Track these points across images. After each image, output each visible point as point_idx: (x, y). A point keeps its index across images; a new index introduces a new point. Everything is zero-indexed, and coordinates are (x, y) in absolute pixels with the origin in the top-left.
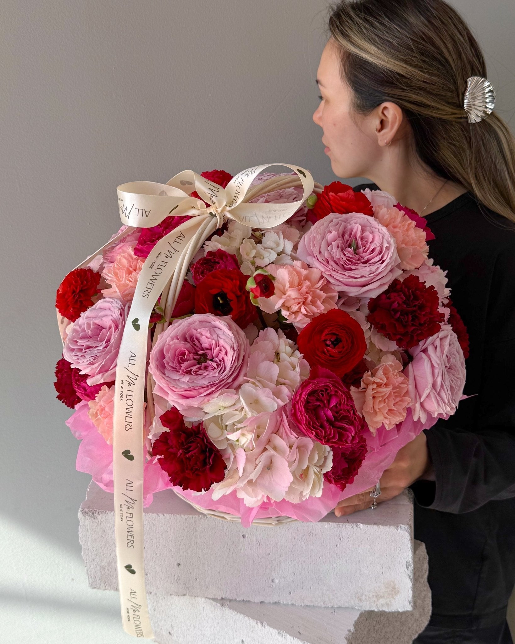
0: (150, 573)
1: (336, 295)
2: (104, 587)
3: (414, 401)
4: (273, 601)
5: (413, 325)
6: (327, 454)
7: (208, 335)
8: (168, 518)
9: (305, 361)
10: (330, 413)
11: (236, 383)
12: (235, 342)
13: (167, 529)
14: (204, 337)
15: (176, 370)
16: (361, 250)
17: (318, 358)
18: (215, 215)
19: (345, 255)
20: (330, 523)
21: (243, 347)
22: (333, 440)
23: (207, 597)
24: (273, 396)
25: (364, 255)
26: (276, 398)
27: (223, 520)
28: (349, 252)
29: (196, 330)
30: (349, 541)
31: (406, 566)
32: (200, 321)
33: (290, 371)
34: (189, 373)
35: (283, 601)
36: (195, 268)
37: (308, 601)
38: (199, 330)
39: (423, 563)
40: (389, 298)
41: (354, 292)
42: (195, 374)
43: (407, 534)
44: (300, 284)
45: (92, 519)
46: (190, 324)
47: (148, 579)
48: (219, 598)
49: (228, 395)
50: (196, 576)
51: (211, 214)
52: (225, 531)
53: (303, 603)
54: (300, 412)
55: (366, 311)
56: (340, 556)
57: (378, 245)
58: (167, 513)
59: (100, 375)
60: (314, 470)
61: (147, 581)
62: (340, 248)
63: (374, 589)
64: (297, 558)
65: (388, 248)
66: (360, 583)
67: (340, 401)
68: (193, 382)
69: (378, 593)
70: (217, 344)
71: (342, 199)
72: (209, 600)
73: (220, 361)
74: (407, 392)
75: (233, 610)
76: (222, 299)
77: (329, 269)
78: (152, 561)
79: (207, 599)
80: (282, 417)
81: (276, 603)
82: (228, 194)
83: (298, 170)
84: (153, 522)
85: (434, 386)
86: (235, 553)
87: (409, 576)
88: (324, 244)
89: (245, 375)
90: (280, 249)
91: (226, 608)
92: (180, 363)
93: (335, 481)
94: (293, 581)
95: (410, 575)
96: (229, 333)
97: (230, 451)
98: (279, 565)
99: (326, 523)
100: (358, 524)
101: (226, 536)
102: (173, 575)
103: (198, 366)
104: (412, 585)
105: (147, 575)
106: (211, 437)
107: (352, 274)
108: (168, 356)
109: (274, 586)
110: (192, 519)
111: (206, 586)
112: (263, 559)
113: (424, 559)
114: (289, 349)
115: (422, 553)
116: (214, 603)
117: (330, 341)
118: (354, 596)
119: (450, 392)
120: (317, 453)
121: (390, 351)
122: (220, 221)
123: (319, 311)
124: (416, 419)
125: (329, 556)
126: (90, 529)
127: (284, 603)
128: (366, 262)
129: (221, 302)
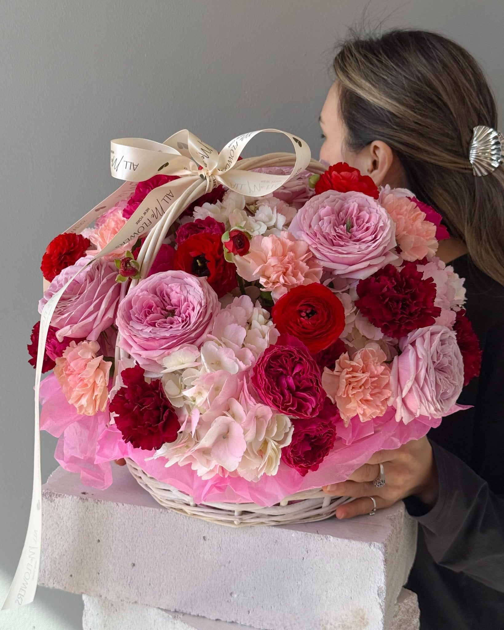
0: (102, 572)
1: (319, 271)
2: (52, 583)
3: (395, 395)
4: (230, 619)
5: (402, 313)
6: (288, 430)
7: (178, 290)
8: (127, 509)
9: (276, 330)
10: (291, 381)
11: (199, 341)
12: (204, 298)
13: (125, 521)
14: (174, 292)
15: (140, 321)
16: (355, 227)
17: (290, 329)
18: (206, 179)
19: (335, 231)
20: (298, 532)
21: (211, 305)
22: (291, 408)
23: (159, 608)
24: (235, 358)
25: (356, 233)
26: (238, 360)
27: (183, 514)
28: (341, 229)
29: (168, 285)
30: (316, 555)
31: (378, 592)
32: (172, 277)
33: (258, 338)
34: (153, 325)
35: (241, 621)
36: (180, 232)
37: (268, 624)
38: (170, 285)
39: (412, 616)
40: (378, 281)
41: (340, 269)
42: (159, 326)
43: (380, 553)
44: (284, 255)
45: (49, 502)
46: (162, 278)
47: (99, 578)
48: (173, 610)
49: (188, 349)
50: (150, 581)
51: (202, 176)
52: (186, 531)
53: (262, 625)
54: (261, 375)
55: (355, 296)
56: (306, 573)
57: (373, 224)
58: (127, 503)
59: (69, 326)
60: (272, 444)
61: (98, 582)
62: (331, 224)
63: (341, 617)
64: (259, 570)
65: (383, 228)
66: (326, 607)
67: (304, 369)
68: (155, 333)
69: (345, 623)
70: (186, 299)
71: (344, 178)
72: (161, 611)
73: (187, 317)
74: (388, 384)
75: (184, 623)
76: (201, 262)
77: (315, 242)
78: (106, 557)
79: (160, 610)
80: (242, 381)
81: (233, 622)
82: (222, 159)
83: (294, 138)
84: (112, 512)
85: (417, 379)
86: (194, 557)
87: (380, 605)
88: (315, 218)
89: (210, 333)
90: (272, 223)
91: (178, 621)
92: (146, 316)
93: (295, 463)
94: (253, 597)
95: (382, 604)
96: (200, 289)
97: (186, 412)
98: (239, 576)
99: (294, 531)
100: (328, 536)
101: (186, 535)
102: (126, 577)
103: (164, 320)
104: (384, 616)
105: (99, 574)
106: (167, 393)
107: (340, 249)
108: (136, 307)
109: (232, 601)
110: (151, 512)
111: (159, 594)
112: (223, 568)
113: (415, 612)
114: (261, 318)
115: (412, 605)
116: (166, 615)
117: (306, 312)
118: (318, 623)
119: (434, 389)
120: (276, 425)
121: (375, 339)
122: (210, 184)
123: (298, 283)
124: (398, 419)
125: (293, 571)
126: (46, 514)
127: (242, 624)
128: (358, 240)
129: (199, 264)
